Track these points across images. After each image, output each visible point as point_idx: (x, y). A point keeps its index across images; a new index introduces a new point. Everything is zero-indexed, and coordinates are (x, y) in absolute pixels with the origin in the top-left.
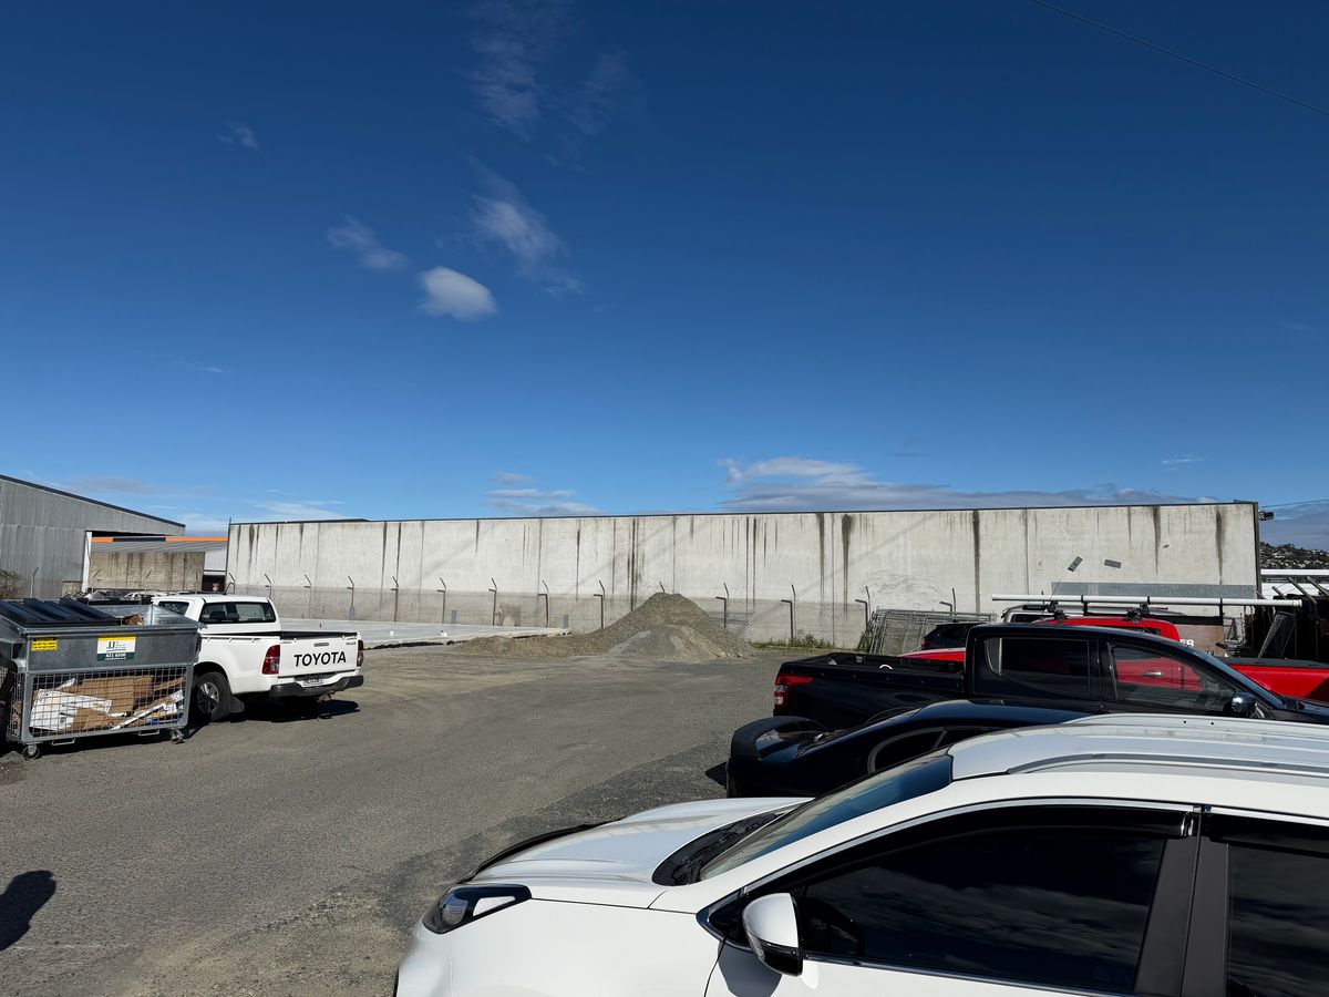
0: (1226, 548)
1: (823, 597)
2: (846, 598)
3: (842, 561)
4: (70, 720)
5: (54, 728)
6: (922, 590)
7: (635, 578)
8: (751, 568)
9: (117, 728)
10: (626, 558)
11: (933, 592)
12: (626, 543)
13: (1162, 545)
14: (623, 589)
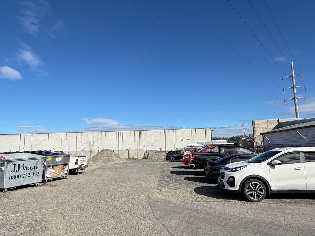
0: (206, 136)
1: (135, 148)
2: (140, 148)
3: (139, 141)
4: (52, 175)
5: (50, 177)
6: (155, 146)
7: (91, 146)
8: (119, 143)
9: (58, 176)
10: (89, 142)
11: (157, 146)
12: (89, 138)
13: (197, 136)
14: (89, 149)
